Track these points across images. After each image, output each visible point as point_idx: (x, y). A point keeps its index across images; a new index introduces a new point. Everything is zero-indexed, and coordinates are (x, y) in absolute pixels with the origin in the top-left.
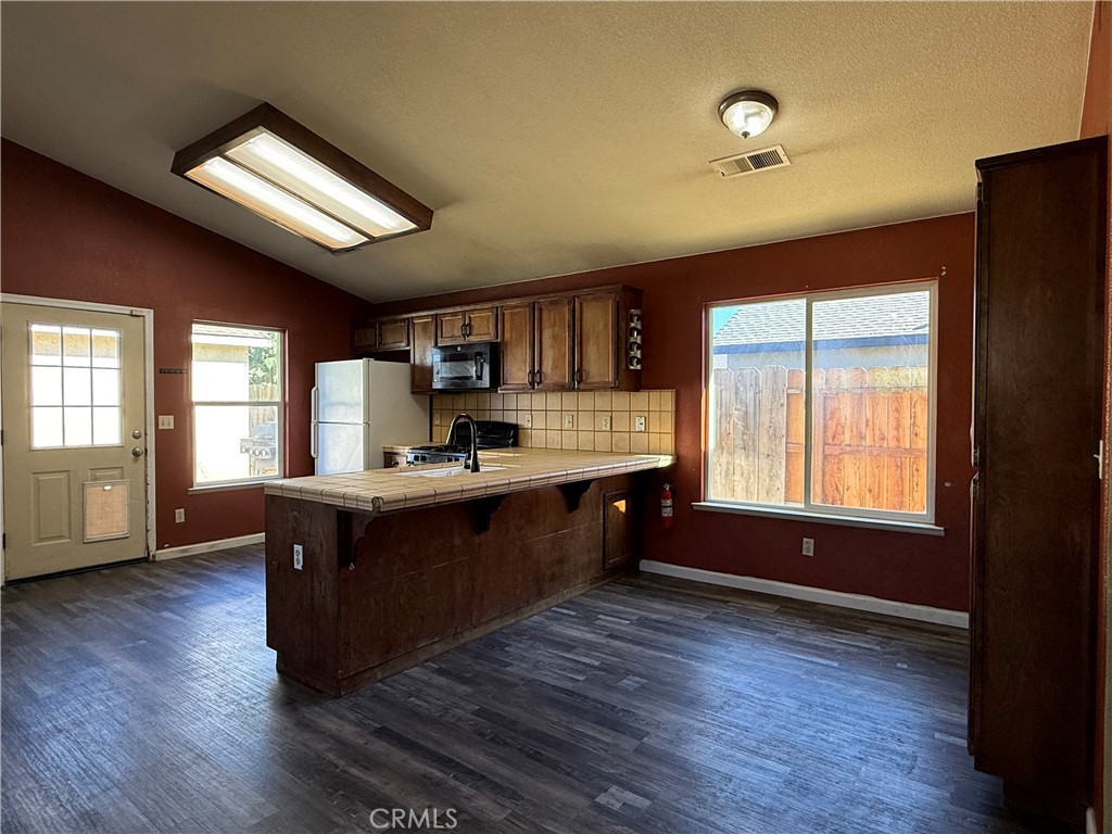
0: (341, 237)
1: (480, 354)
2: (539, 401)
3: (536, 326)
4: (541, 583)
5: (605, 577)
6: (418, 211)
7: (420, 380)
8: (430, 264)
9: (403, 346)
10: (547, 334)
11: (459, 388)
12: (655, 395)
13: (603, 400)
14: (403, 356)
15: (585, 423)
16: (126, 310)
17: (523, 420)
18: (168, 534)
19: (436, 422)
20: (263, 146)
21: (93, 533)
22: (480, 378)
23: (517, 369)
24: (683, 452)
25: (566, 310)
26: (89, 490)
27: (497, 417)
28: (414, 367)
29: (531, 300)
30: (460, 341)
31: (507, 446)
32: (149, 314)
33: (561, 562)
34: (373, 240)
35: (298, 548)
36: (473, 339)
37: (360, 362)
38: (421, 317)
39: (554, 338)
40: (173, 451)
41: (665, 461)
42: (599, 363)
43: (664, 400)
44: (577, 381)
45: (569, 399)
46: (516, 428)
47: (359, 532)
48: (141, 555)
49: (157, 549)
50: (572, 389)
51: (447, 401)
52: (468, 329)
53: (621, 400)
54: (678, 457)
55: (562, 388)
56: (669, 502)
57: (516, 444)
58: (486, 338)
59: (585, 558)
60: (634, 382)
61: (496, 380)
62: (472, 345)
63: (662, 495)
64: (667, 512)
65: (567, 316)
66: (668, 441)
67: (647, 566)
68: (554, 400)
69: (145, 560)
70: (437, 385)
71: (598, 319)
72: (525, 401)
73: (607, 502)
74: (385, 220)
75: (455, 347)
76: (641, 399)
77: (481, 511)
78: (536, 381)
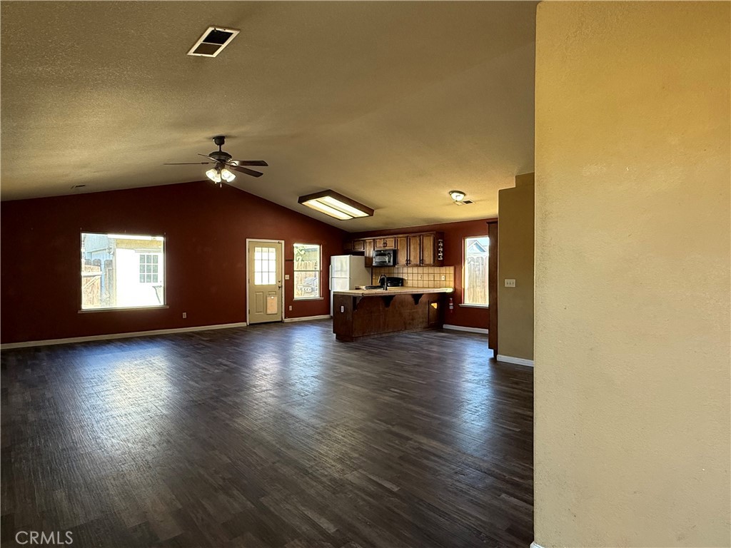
0: (345, 217)
1: (389, 253)
2: (410, 270)
3: (408, 245)
4: (406, 325)
5: (428, 328)
6: (370, 211)
7: (368, 263)
8: (373, 223)
9: (362, 250)
10: (412, 247)
11: (382, 265)
12: (448, 268)
13: (431, 270)
14: (362, 254)
15: (426, 278)
16: (277, 241)
17: (405, 277)
18: (288, 314)
19: (374, 278)
20: (328, 199)
21: (269, 312)
22: (389, 262)
23: (402, 259)
24: (457, 287)
25: (418, 239)
26: (268, 298)
27: (396, 276)
28: (366, 257)
29: (406, 235)
30: (383, 249)
31: (399, 286)
32: (283, 242)
33: (413, 320)
34: (354, 218)
35: (342, 307)
36: (387, 248)
37: (348, 256)
38: (369, 239)
39: (414, 248)
40: (289, 286)
41: (450, 290)
42: (429, 258)
43: (451, 269)
44: (422, 263)
45: (420, 269)
46: (402, 279)
47: (358, 302)
48: (280, 320)
49: (285, 318)
50: (420, 266)
51: (378, 270)
52: (385, 244)
53: (437, 270)
54: (455, 289)
55: (417, 266)
56: (452, 304)
57: (402, 285)
58: (391, 248)
59: (421, 320)
60: (442, 264)
61: (395, 262)
62: (386, 250)
63: (449, 302)
64: (451, 308)
65: (418, 242)
66: (452, 284)
67: (445, 326)
68: (415, 270)
69: (282, 322)
70: (374, 264)
71: (428, 243)
72: (405, 270)
73: (429, 303)
74: (359, 213)
75: (380, 251)
76: (443, 269)
77: (388, 299)
78: (408, 263)
